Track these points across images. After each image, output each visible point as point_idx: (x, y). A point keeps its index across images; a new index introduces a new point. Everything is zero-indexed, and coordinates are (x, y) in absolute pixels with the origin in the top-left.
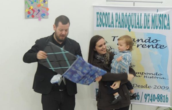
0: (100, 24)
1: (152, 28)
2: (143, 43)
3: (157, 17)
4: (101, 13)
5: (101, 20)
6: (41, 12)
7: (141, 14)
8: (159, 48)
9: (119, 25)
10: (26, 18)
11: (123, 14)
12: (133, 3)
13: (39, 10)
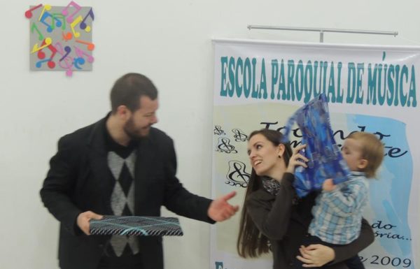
0: (231, 88)
1: (368, 102)
3: (383, 72)
4: (232, 59)
5: (233, 79)
6: (73, 55)
7: (340, 63)
8: (388, 156)
9: (281, 92)
10: (32, 69)
11: (291, 62)
12: (318, 33)
13: (68, 49)
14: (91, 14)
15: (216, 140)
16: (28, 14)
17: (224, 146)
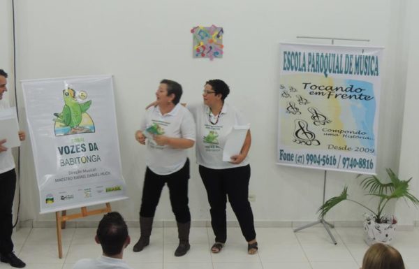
0: (288, 66)
1: (355, 74)
2: (343, 93)
3: (362, 59)
4: (289, 53)
5: (290, 62)
6: (213, 50)
7: (342, 55)
8: (364, 100)
9: (313, 68)
10: (194, 57)
11: (318, 55)
12: (331, 41)
13: (211, 48)
14: (222, 31)
15: (281, 91)
16: (192, 31)
17: (285, 95)
